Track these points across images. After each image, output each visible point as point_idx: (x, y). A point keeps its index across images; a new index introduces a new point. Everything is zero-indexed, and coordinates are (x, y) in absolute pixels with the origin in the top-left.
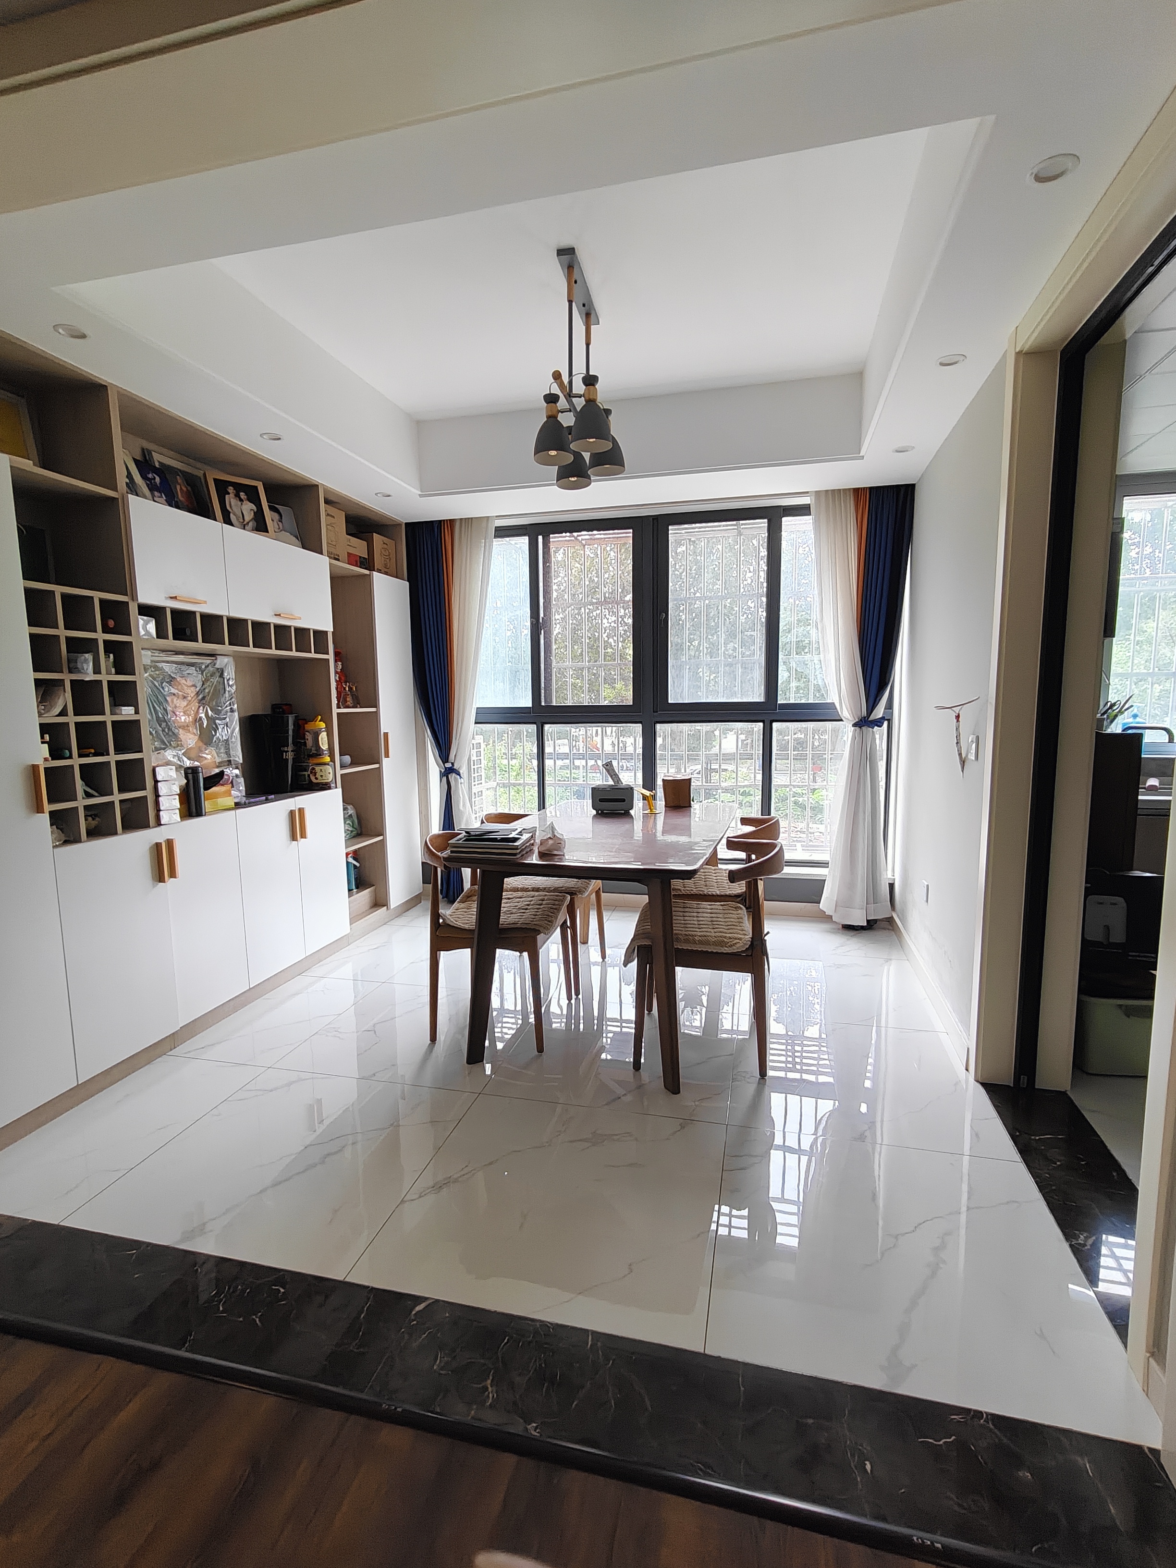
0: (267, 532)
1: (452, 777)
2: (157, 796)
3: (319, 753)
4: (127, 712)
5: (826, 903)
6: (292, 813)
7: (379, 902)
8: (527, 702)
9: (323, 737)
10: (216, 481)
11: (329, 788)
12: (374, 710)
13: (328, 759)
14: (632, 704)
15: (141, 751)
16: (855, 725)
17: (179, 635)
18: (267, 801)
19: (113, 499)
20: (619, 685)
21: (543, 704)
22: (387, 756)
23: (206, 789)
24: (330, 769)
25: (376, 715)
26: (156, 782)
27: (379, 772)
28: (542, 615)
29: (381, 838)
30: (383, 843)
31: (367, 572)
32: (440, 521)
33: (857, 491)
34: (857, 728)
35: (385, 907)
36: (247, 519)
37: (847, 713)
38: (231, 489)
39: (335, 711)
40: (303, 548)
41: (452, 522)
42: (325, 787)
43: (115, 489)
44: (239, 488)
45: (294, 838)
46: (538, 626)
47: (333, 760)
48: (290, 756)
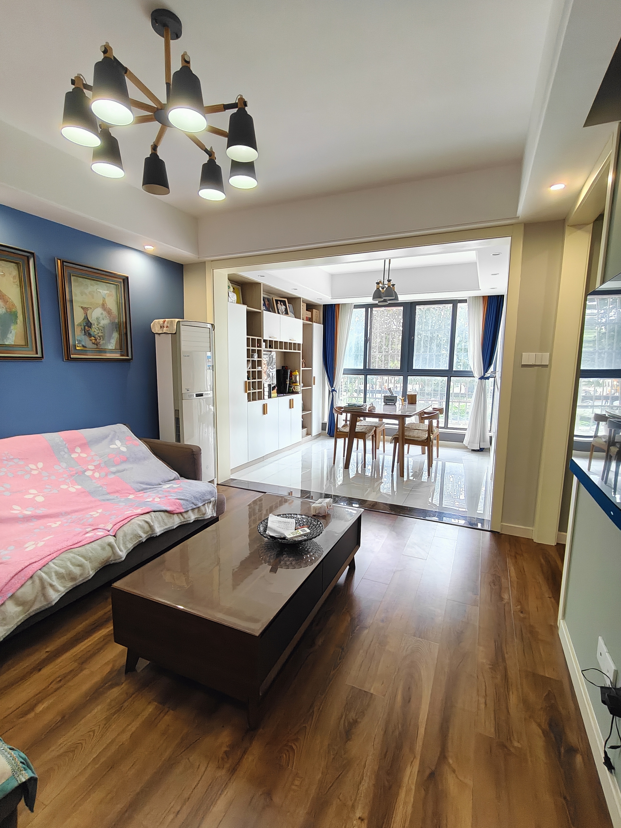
0: (288, 314)
1: (334, 393)
2: (264, 391)
3: (296, 382)
4: (259, 368)
5: (466, 442)
6: (290, 400)
7: (308, 434)
8: (362, 367)
9: (298, 377)
10: (275, 300)
11: (299, 393)
12: (311, 369)
13: (298, 384)
14: (399, 369)
15: (261, 379)
16: (479, 379)
17: (270, 347)
18: (284, 396)
19: (260, 312)
20: (396, 362)
21: (367, 368)
22: (314, 384)
23: (273, 390)
24: (299, 387)
25: (312, 370)
26: (264, 387)
27: (311, 389)
28: (368, 336)
29: (310, 412)
30: (311, 413)
31: (311, 323)
32: (335, 304)
33: (483, 297)
34: (480, 380)
35: (310, 436)
36: (283, 311)
37: (477, 374)
38: (279, 302)
39: (301, 369)
40: (295, 318)
41: (339, 305)
42: (297, 393)
43: (261, 310)
44: (281, 301)
45: (290, 408)
46: (367, 340)
47: (300, 384)
48: (288, 382)
